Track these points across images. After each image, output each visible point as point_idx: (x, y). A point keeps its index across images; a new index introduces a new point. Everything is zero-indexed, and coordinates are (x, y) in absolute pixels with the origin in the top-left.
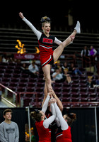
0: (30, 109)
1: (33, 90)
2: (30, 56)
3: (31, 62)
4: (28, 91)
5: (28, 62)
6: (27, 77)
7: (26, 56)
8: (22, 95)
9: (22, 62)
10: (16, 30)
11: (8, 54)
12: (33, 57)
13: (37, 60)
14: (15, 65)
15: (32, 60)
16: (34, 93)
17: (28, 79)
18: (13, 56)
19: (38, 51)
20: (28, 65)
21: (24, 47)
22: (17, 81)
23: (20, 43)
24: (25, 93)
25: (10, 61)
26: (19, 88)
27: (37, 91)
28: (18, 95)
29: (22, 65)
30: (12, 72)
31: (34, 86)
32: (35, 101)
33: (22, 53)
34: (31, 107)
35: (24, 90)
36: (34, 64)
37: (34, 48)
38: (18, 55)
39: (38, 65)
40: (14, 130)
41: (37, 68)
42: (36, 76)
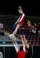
2: (33, 27)
4: (32, 40)
5: (32, 29)
7: (31, 27)
8: (30, 41)
9: (30, 29)
10: (27, 17)
13: (35, 28)
14: (27, 30)
16: (34, 41)
17: (32, 35)
18: (26, 27)
19: (36, 25)
20: (32, 30)
22: (28, 36)
23: (29, 22)
24: (31, 41)
25: (25, 29)
27: (35, 40)
28: (28, 41)
31: (34, 38)
32: (35, 44)
33: (30, 25)
34: (33, 46)
35: (30, 40)
37: (34, 23)
39: (36, 30)
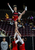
0: (11, 37)
1: (11, 31)
3: (11, 21)
5: (10, 21)
6: (10, 26)
7: (9, 19)
8: (8, 32)
9: (8, 21)
10: (6, 10)
11: (3, 18)
12: (12, 19)
15: (11, 20)
16: (12, 32)
17: (10, 27)
19: (13, 18)
21: (8, 16)
22: (6, 28)
23: (7, 15)
24: (9, 32)
25: (4, 21)
26: (7, 30)
28: (6, 32)
29: (8, 22)
30: (4, 25)
31: (12, 29)
33: (8, 18)
34: (11, 36)
36: (12, 22)
38: (6, 19)
39: (13, 22)
40: (6, 44)
41: (13, 23)
42: (13, 26)
